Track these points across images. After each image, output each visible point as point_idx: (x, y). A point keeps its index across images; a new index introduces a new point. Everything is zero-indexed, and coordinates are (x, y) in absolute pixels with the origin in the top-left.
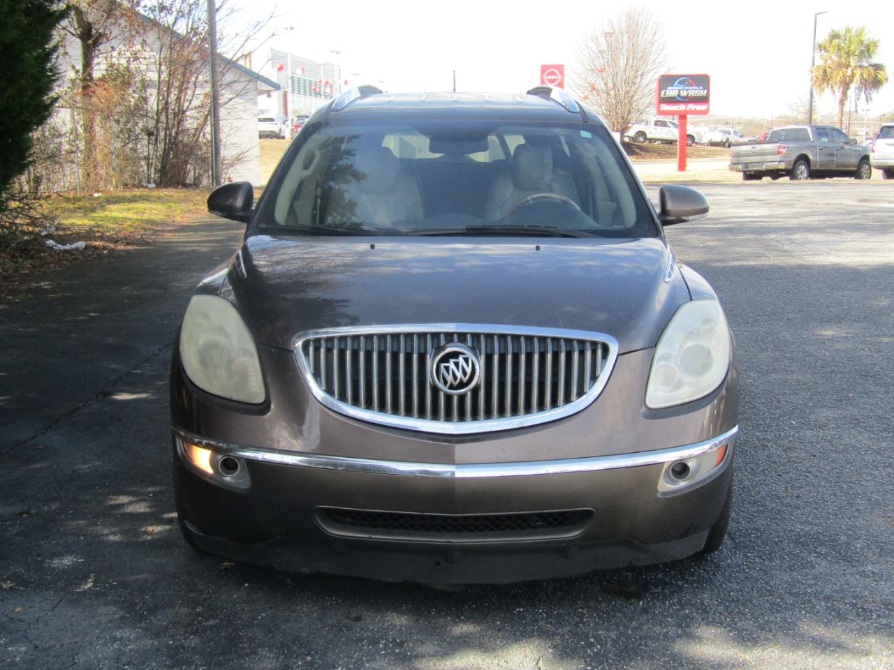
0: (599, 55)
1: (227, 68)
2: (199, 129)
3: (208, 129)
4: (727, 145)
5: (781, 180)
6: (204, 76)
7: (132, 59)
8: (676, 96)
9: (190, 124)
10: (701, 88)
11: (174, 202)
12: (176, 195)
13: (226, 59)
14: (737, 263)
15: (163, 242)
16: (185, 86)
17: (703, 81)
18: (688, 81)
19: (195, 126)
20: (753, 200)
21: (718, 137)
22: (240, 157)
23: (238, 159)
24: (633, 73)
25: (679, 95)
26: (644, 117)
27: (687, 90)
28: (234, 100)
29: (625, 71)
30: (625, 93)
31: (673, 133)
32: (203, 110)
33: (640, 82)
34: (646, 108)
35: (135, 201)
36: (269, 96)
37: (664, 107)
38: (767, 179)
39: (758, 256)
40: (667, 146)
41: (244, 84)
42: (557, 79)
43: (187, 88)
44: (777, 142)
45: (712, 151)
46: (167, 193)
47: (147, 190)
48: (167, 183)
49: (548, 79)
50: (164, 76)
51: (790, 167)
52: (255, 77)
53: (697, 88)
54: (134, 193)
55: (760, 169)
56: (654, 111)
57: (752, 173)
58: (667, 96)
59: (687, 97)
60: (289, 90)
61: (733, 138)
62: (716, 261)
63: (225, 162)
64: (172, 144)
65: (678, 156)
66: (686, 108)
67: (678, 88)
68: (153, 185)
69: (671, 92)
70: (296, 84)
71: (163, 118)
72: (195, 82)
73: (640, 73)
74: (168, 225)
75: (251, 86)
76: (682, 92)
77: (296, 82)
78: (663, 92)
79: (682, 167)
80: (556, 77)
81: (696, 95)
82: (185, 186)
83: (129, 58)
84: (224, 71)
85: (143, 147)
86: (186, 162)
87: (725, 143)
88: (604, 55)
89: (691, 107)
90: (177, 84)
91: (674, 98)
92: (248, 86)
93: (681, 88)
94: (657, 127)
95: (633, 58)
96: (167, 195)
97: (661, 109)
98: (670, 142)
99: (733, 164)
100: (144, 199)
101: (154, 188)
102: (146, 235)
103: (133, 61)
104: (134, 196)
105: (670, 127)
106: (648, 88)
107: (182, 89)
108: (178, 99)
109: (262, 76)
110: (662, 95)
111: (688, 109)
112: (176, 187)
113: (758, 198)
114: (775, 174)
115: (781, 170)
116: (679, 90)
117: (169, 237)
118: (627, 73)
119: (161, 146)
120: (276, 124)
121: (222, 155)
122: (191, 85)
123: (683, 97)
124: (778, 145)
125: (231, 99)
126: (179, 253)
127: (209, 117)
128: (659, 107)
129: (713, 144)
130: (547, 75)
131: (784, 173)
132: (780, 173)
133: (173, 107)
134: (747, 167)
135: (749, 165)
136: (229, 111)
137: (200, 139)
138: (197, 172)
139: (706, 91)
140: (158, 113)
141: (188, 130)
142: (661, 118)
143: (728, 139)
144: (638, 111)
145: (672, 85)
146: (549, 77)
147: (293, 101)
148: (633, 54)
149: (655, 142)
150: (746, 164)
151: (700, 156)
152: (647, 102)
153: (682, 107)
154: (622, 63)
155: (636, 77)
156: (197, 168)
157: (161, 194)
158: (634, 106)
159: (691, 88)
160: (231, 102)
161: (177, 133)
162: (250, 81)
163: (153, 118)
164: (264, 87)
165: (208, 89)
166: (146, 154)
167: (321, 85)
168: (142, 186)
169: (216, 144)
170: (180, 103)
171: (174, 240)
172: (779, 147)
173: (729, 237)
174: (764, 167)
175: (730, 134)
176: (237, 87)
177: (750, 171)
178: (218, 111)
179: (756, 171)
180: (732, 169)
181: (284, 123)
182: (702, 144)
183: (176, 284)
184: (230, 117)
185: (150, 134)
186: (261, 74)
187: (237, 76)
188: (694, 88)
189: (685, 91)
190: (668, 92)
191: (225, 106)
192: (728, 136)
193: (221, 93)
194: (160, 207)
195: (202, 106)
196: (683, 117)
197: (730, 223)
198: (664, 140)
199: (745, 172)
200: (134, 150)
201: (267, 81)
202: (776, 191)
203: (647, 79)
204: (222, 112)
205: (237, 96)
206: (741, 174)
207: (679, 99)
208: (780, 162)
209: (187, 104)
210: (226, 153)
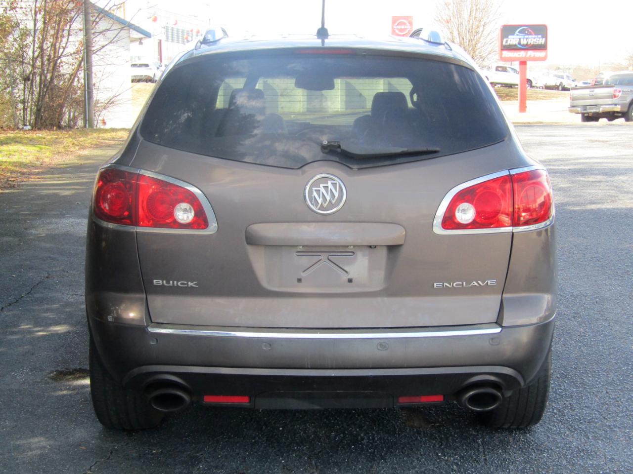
0: (445, 6)
1: (100, 17)
2: (74, 75)
3: (81, 74)
4: (560, 88)
5: (618, 121)
6: (78, 24)
7: (8, 9)
8: (517, 43)
9: (66, 69)
10: (540, 36)
11: (45, 144)
12: (49, 137)
13: (99, 8)
14: (594, 207)
15: (28, 185)
16: (60, 34)
17: (541, 30)
18: (528, 31)
19: (70, 71)
20: (596, 141)
21: (552, 82)
22: (112, 100)
23: (110, 102)
24: (476, 23)
25: (519, 43)
26: (486, 63)
27: (527, 39)
28: (106, 47)
29: (469, 21)
30: (469, 41)
31: (512, 78)
32: (77, 56)
33: (483, 31)
34: (488, 54)
35: (7, 144)
36: (141, 43)
37: (506, 54)
38: (603, 121)
39: (613, 199)
40: (507, 90)
41: (116, 32)
42: (406, 29)
43: (63, 36)
44: (613, 87)
45: (548, 94)
46: (40, 135)
47: (21, 132)
48: (42, 124)
49: (397, 29)
50: (40, 25)
51: (625, 110)
52: (126, 26)
53: (536, 36)
54: (8, 135)
55: (597, 111)
56: (497, 57)
57: (590, 115)
58: (508, 43)
59: (527, 45)
60: (163, 38)
61: (566, 83)
62: (574, 204)
63: (98, 105)
64: (48, 87)
65: (519, 98)
66: (526, 54)
67: (519, 37)
68: (29, 127)
69: (513, 40)
70: (170, 33)
71: (38, 63)
72: (69, 31)
73: (482, 23)
74: (35, 167)
75: (123, 34)
76: (522, 40)
77: (170, 31)
78: (505, 40)
79: (523, 108)
80: (406, 27)
81: (535, 43)
82: (60, 127)
83: (6, 8)
84: (97, 20)
85: (19, 91)
86: (61, 106)
87: (558, 87)
88: (450, 7)
89: (531, 53)
90: (52, 32)
91: (515, 45)
92: (120, 34)
93: (520, 37)
94: (498, 72)
95: (476, 10)
96: (40, 137)
97: (503, 56)
98: (510, 86)
99: (573, 106)
100: (17, 142)
101: (29, 130)
102: (12, 177)
103: (9, 10)
104: (8, 138)
105: (509, 72)
106: (490, 37)
107: (56, 37)
108: (53, 45)
109: (133, 25)
110: (504, 43)
111: (528, 56)
112: (51, 129)
113: (601, 139)
114: (611, 116)
115: (618, 112)
116: (520, 39)
117: (34, 180)
118: (471, 23)
119: (36, 90)
120: (151, 69)
121: (95, 99)
122: (66, 33)
123: (523, 45)
124: (614, 88)
125: (103, 47)
126: (42, 197)
127: (83, 63)
128: (501, 54)
129: (548, 88)
130: (398, 25)
131: (620, 115)
132: (616, 115)
133: (48, 53)
134: (585, 110)
135: (588, 107)
136: (102, 57)
137: (75, 84)
138: (72, 114)
139: (544, 39)
140: (34, 59)
141: (64, 75)
142: (501, 64)
143: (561, 83)
144: (481, 58)
145: (513, 34)
146: (399, 27)
147: (167, 49)
148: (477, 6)
149: (496, 85)
150: (585, 107)
151: (537, 99)
152: (489, 49)
153: (522, 54)
154: (466, 15)
155: (478, 27)
156: (72, 110)
157: (35, 136)
158: (477, 53)
159: (530, 36)
160: (104, 48)
161: (52, 79)
162: (122, 29)
163: (29, 64)
164: (135, 35)
165: (81, 36)
166: (22, 98)
167: (192, 34)
168: (18, 128)
169: (88, 88)
170: (55, 49)
171: (39, 183)
172: (615, 91)
173: (581, 179)
174: (601, 110)
175: (563, 78)
176: (111, 35)
177: (588, 113)
178: (91, 57)
179: (594, 113)
180: (571, 111)
181: (158, 68)
182: (537, 87)
183: (33, 231)
184: (102, 63)
185: (26, 79)
186: (132, 22)
187: (110, 25)
188: (534, 36)
189: (525, 39)
190: (509, 40)
191: (98, 53)
192: (561, 80)
193: (94, 40)
194: (31, 149)
195: (77, 53)
196: (523, 63)
197: (580, 163)
198: (505, 84)
199: (583, 114)
200: (11, 93)
201: (138, 29)
202: (617, 132)
203: (488, 28)
204: (95, 58)
205: (111, 42)
206: (580, 116)
207: (519, 46)
208: (616, 105)
209: (61, 50)
210: (99, 96)
